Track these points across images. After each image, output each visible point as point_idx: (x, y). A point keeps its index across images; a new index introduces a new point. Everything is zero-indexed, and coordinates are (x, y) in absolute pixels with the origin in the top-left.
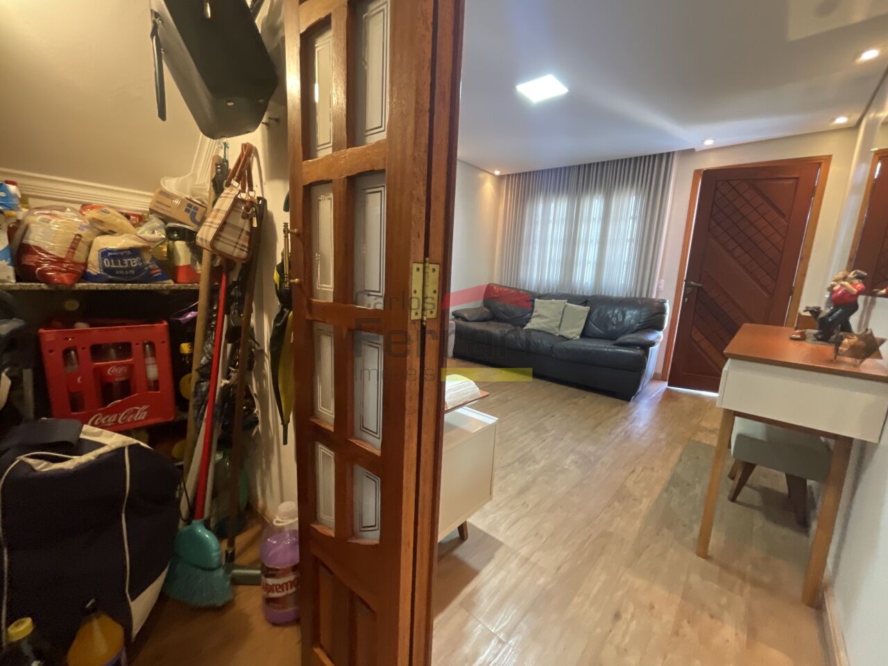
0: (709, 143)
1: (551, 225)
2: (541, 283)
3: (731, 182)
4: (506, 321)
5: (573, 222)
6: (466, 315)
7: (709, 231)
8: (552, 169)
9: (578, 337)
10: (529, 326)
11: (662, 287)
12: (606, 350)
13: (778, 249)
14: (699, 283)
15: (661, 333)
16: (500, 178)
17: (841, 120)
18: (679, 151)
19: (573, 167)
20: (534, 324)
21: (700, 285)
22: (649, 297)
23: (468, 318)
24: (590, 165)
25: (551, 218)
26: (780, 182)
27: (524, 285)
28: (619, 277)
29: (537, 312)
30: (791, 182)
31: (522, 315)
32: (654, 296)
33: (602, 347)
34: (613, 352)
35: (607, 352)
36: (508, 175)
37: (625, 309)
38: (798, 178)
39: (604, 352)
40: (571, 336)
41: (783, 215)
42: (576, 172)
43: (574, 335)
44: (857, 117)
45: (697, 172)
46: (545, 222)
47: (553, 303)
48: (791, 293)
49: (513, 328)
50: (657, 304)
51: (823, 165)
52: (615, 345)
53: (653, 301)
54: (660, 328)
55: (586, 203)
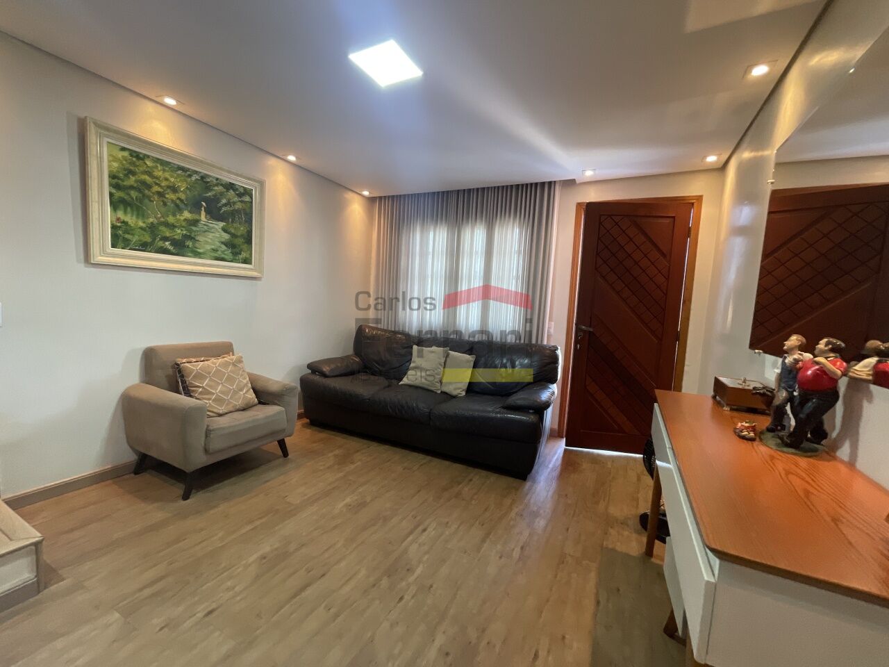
0: (589, 174)
1: (430, 256)
2: (422, 324)
3: (613, 217)
4: (380, 373)
5: (455, 254)
6: (326, 369)
7: (596, 269)
8: (429, 193)
9: (464, 393)
10: (405, 381)
11: (552, 331)
12: (494, 415)
13: (662, 291)
14: (590, 326)
15: (555, 388)
16: (371, 200)
17: (712, 159)
18: (560, 181)
19: (452, 192)
20: (411, 378)
21: (591, 330)
22: (539, 342)
23: (327, 373)
24: (469, 190)
25: (431, 250)
26: (660, 220)
27: (403, 327)
28: (506, 319)
29: (414, 362)
30: (667, 221)
31: (398, 365)
32: (545, 342)
33: (489, 412)
34: (501, 419)
35: (496, 418)
36: (380, 198)
37: (514, 357)
38: (674, 217)
39: (492, 419)
40: (455, 393)
41: (664, 255)
42: (455, 197)
43: (459, 391)
44: (725, 157)
45: (579, 205)
46: (423, 255)
47: (432, 352)
48: (677, 338)
49: (386, 383)
50: (548, 351)
51: (695, 205)
52: (504, 408)
53: (543, 348)
54: (554, 380)
55: (467, 233)
